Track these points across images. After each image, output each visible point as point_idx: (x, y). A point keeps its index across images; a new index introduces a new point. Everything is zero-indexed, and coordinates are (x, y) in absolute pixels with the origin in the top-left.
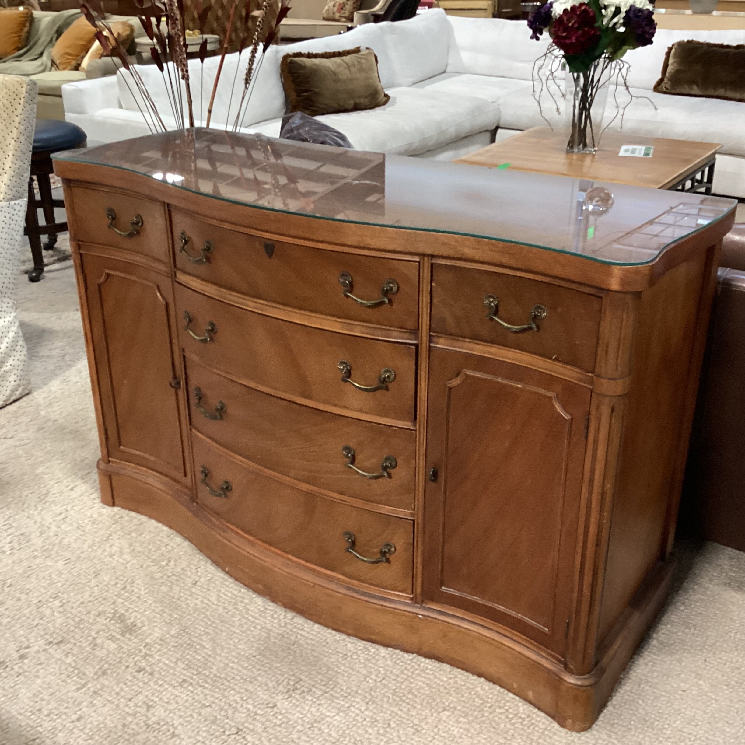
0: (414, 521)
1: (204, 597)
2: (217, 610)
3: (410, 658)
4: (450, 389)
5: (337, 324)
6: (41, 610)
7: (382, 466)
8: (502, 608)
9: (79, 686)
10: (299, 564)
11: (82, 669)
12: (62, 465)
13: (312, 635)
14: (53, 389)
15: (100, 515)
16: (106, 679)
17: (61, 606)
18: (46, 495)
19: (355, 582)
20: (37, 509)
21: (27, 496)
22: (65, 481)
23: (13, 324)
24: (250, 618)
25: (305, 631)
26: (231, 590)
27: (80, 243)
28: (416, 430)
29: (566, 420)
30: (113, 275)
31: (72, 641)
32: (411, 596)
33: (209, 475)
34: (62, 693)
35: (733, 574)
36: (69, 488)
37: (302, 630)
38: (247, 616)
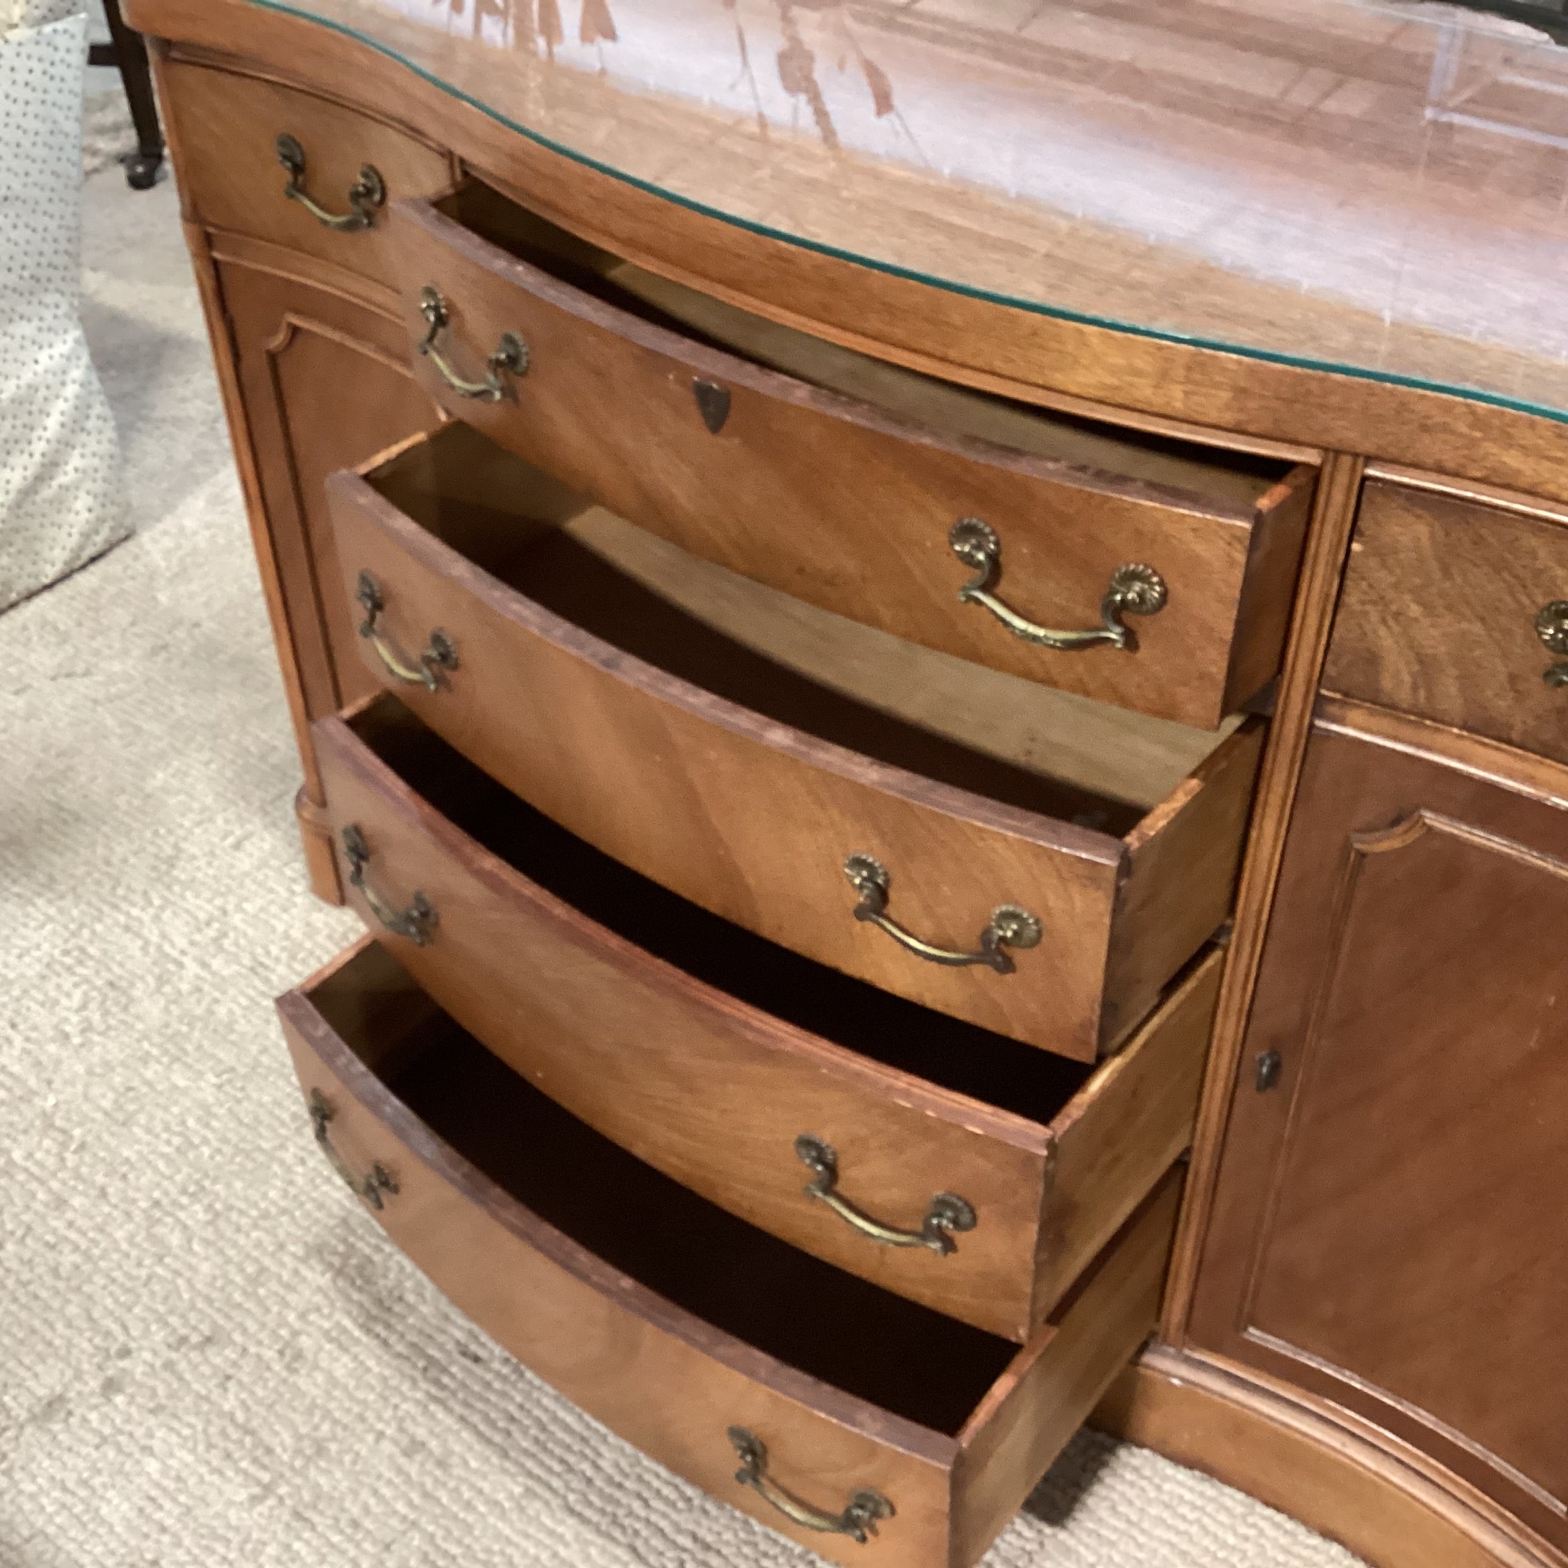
4: (1362, 855)
6: (159, 1230)
9: (256, 1490)
11: (265, 1435)
12: (213, 766)
14: (189, 523)
15: (311, 930)
16: (327, 1472)
17: (209, 1223)
18: (171, 862)
20: (150, 903)
21: (125, 861)
22: (220, 821)
23: (74, 361)
27: (211, 230)
30: (308, 332)
31: (238, 1337)
34: (212, 1511)
36: (231, 840)
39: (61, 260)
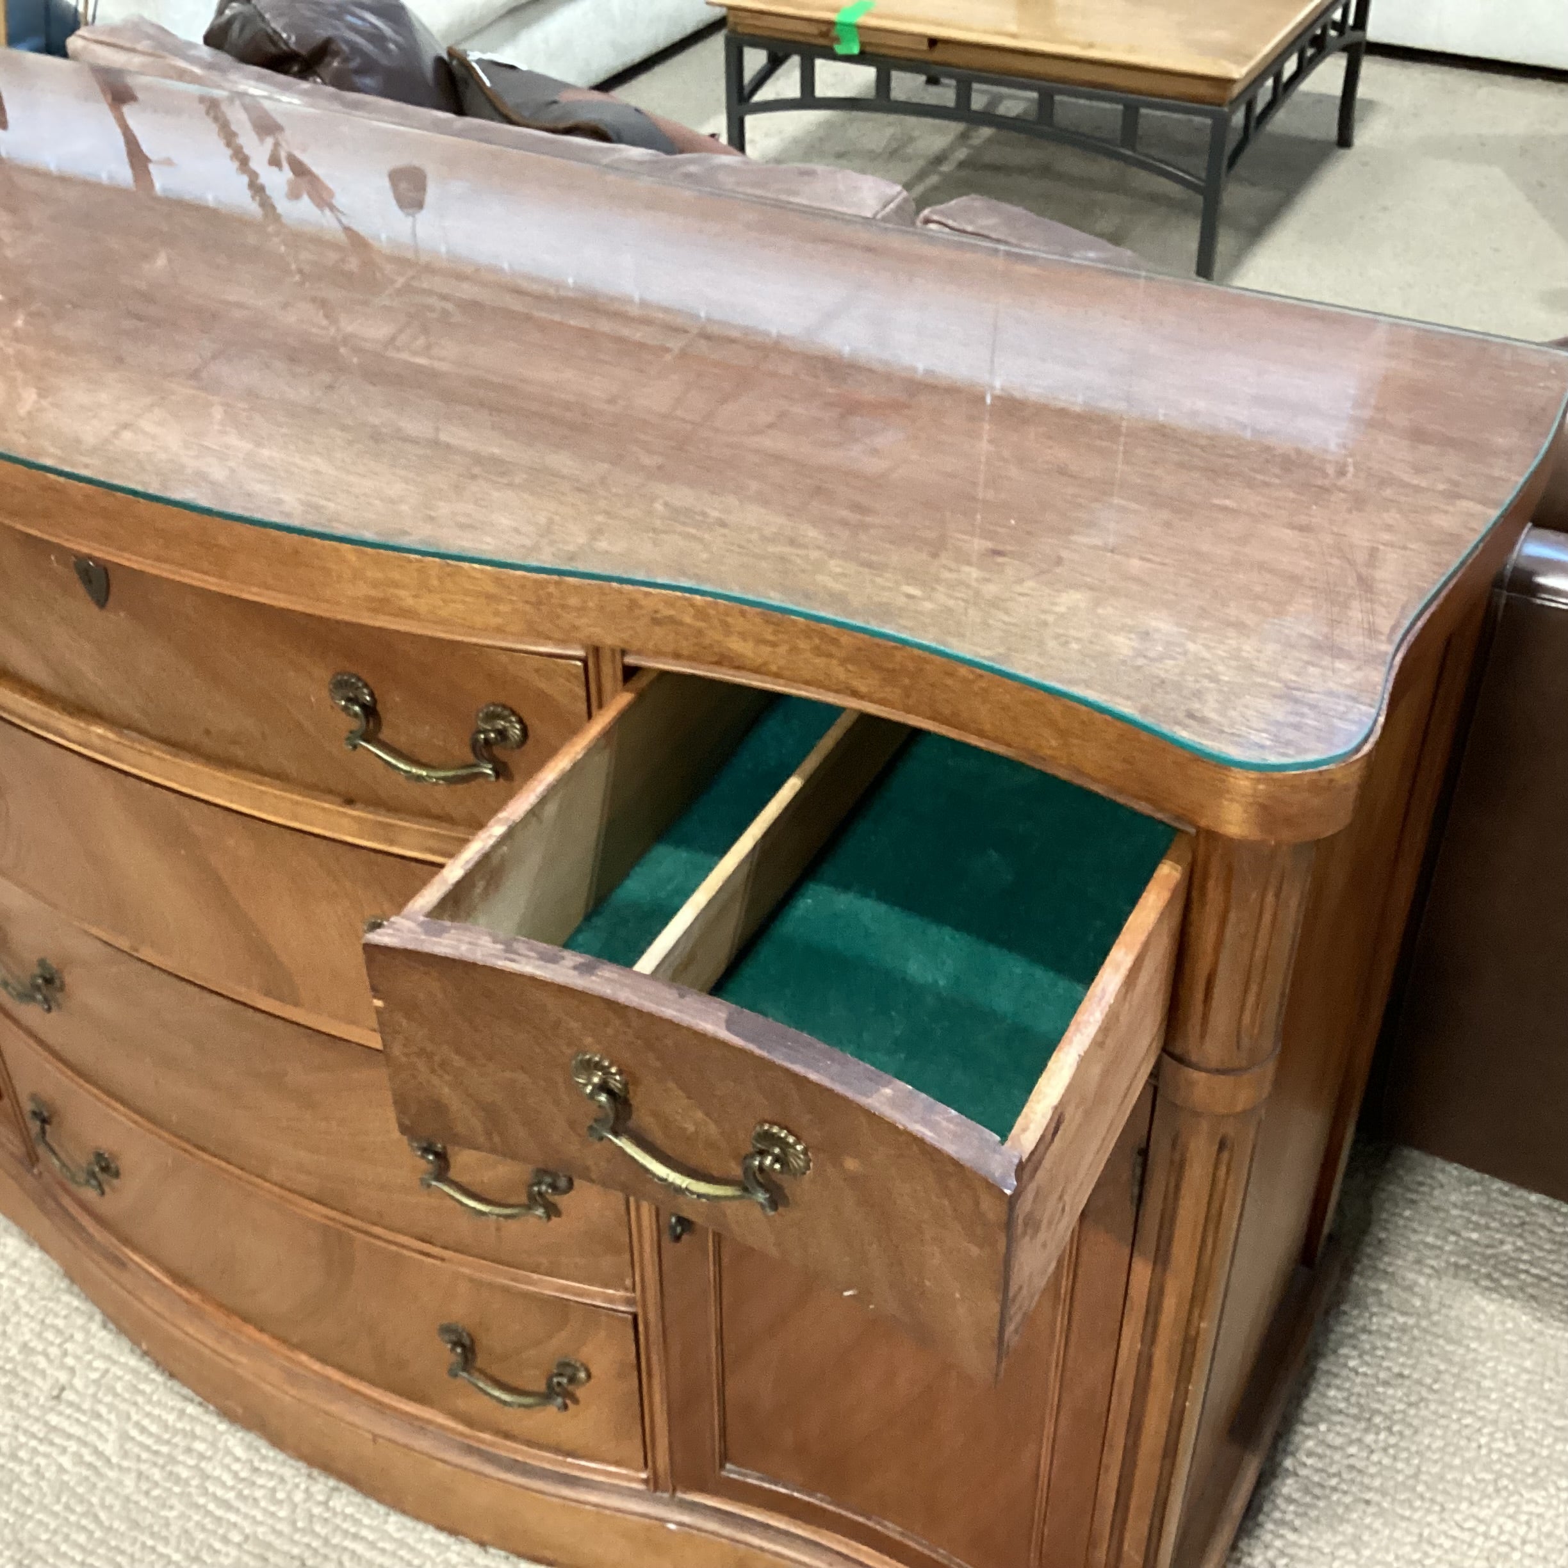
0: (635, 1317)
1: (83, 1442)
2: (120, 1483)
7: (529, 1194)
13: (383, 1551)
19: (487, 1436)
24: (211, 1506)
25: (363, 1539)
26: (156, 1411)
32: (644, 1475)
33: (55, 1120)
35: (1475, 1236)
37: (356, 1537)
38: (202, 1501)
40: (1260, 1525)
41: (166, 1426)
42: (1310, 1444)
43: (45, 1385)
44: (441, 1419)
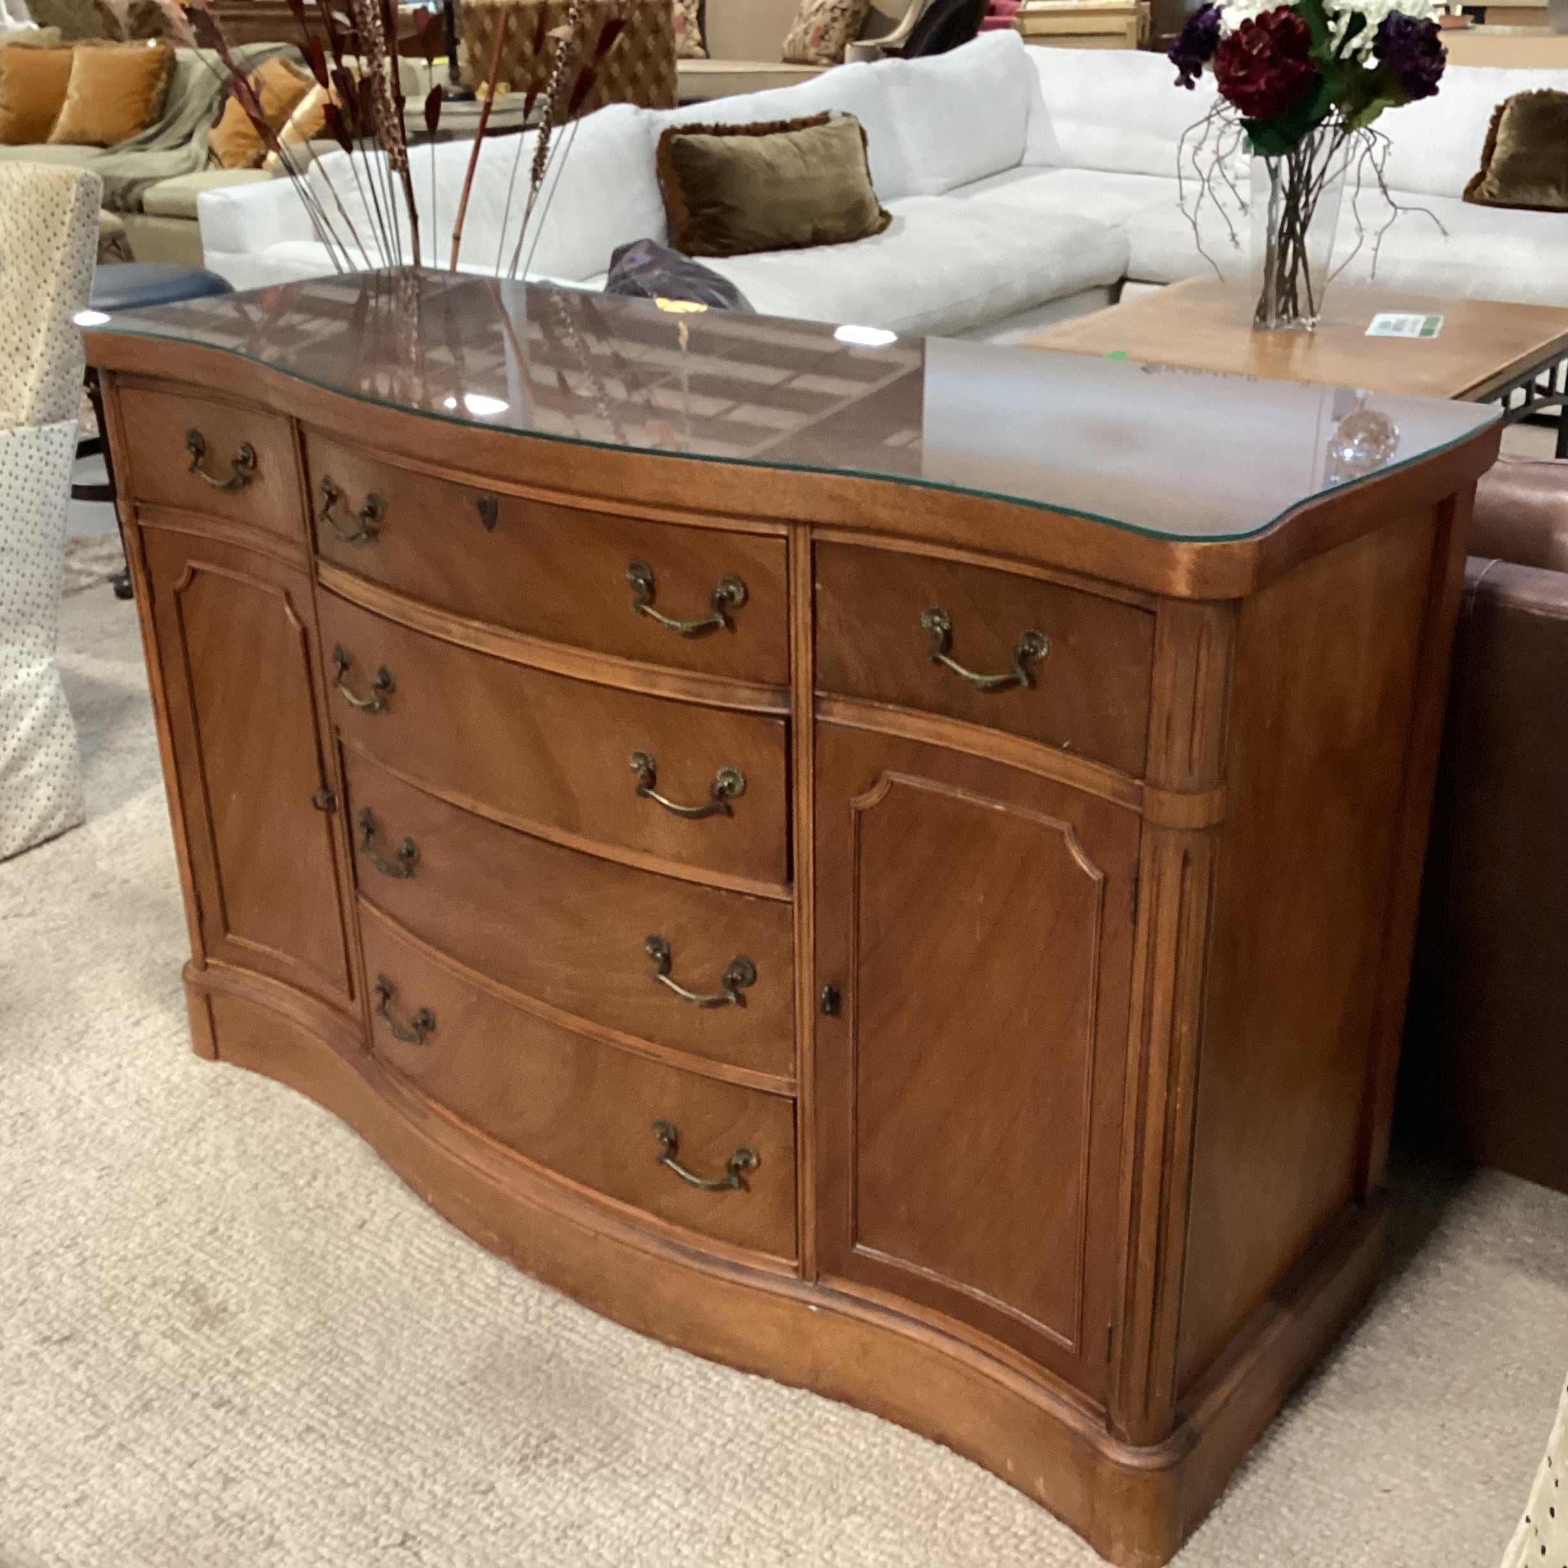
0: (795, 1100)
1: (375, 1255)
2: (399, 1282)
3: (794, 1397)
4: (859, 813)
5: (628, 674)
6: (38, 1270)
7: (725, 981)
8: (979, 1294)
9: (92, 1432)
10: (565, 1188)
11: (103, 1397)
12: (126, 972)
13: (591, 1341)
15: (187, 1076)
16: (150, 1420)
17: (80, 1264)
18: (82, 1035)
19: (678, 1230)
20: (60, 1061)
21: (44, 1035)
22: (125, 1007)
24: (466, 1302)
25: (579, 1333)
26: (433, 1242)
27: (138, 504)
28: (791, 903)
29: (1093, 882)
30: (203, 572)
31: (91, 1337)
32: (795, 1264)
33: (393, 997)
34: (54, 1446)
36: (132, 1020)
37: (572, 1330)
38: (459, 1298)
39: (42, 600)
40: (1306, 1404)
41: (439, 1251)
42: (1357, 1358)
43: (352, 1220)
44: (648, 1217)
